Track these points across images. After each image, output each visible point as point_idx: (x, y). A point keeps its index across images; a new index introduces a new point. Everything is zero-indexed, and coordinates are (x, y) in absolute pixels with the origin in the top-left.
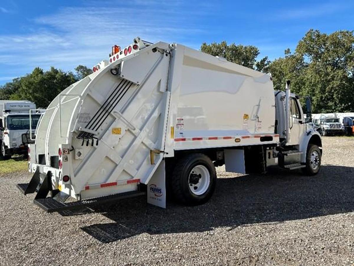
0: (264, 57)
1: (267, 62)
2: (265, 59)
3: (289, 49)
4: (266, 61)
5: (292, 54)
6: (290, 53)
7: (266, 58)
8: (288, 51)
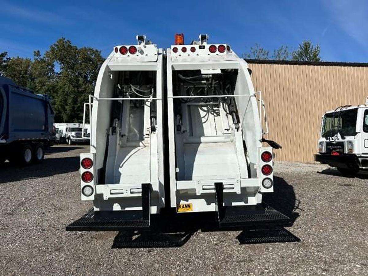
0: (3, 53)
1: (7, 58)
2: (4, 54)
3: (39, 52)
4: (5, 57)
5: (42, 57)
6: (40, 56)
7: (6, 53)
8: (37, 54)
